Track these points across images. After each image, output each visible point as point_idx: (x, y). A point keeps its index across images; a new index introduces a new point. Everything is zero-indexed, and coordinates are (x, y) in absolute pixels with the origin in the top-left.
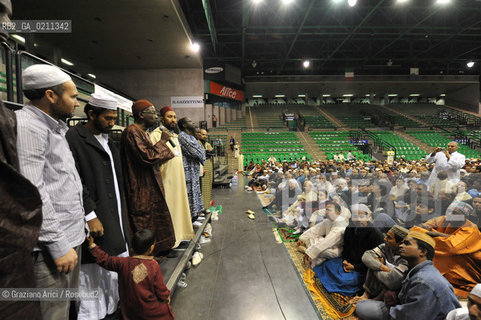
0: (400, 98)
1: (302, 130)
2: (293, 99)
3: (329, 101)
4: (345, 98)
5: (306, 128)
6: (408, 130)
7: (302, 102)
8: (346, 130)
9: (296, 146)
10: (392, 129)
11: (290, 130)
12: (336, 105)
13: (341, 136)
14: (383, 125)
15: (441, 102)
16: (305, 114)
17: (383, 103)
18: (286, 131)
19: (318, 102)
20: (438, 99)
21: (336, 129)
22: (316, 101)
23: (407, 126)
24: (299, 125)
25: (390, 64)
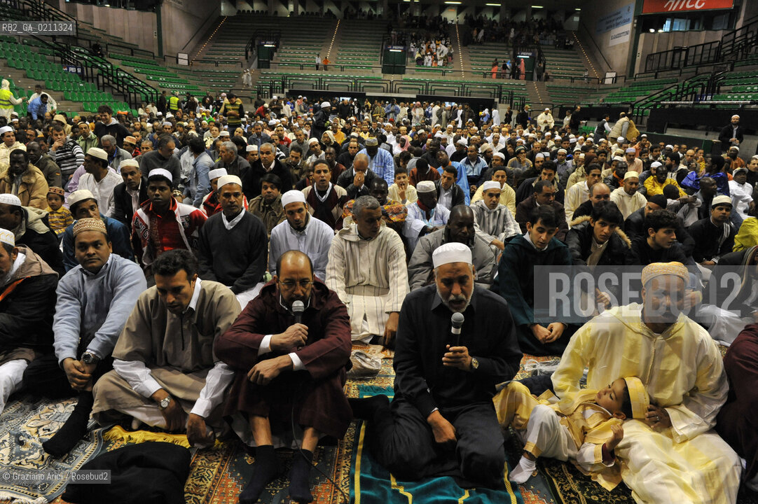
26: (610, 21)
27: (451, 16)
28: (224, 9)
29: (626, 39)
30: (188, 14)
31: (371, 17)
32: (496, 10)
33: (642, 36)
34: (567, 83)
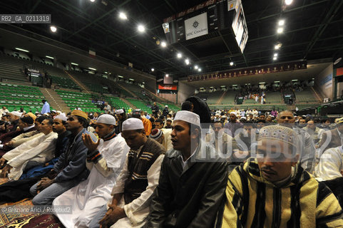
0: (125, 79)
1: (48, 87)
2: (41, 58)
3: (77, 69)
4: (90, 70)
5: (53, 86)
6: (127, 98)
7: (50, 63)
8: (89, 93)
9: (40, 100)
10: (119, 96)
11: (33, 85)
12: (82, 74)
13: (85, 97)
14: (114, 94)
15: (143, 86)
16: (52, 74)
17: (115, 80)
18: (29, 85)
19: (67, 67)
20: (142, 84)
21: (81, 91)
22: (65, 66)
23: (127, 95)
24: (44, 82)
25: (118, 56)
26: (325, 80)
27: (262, 87)
28: (196, 92)
29: (331, 86)
30: (185, 94)
31: (235, 90)
32: (278, 83)
33: (338, 84)
34: (306, 103)
